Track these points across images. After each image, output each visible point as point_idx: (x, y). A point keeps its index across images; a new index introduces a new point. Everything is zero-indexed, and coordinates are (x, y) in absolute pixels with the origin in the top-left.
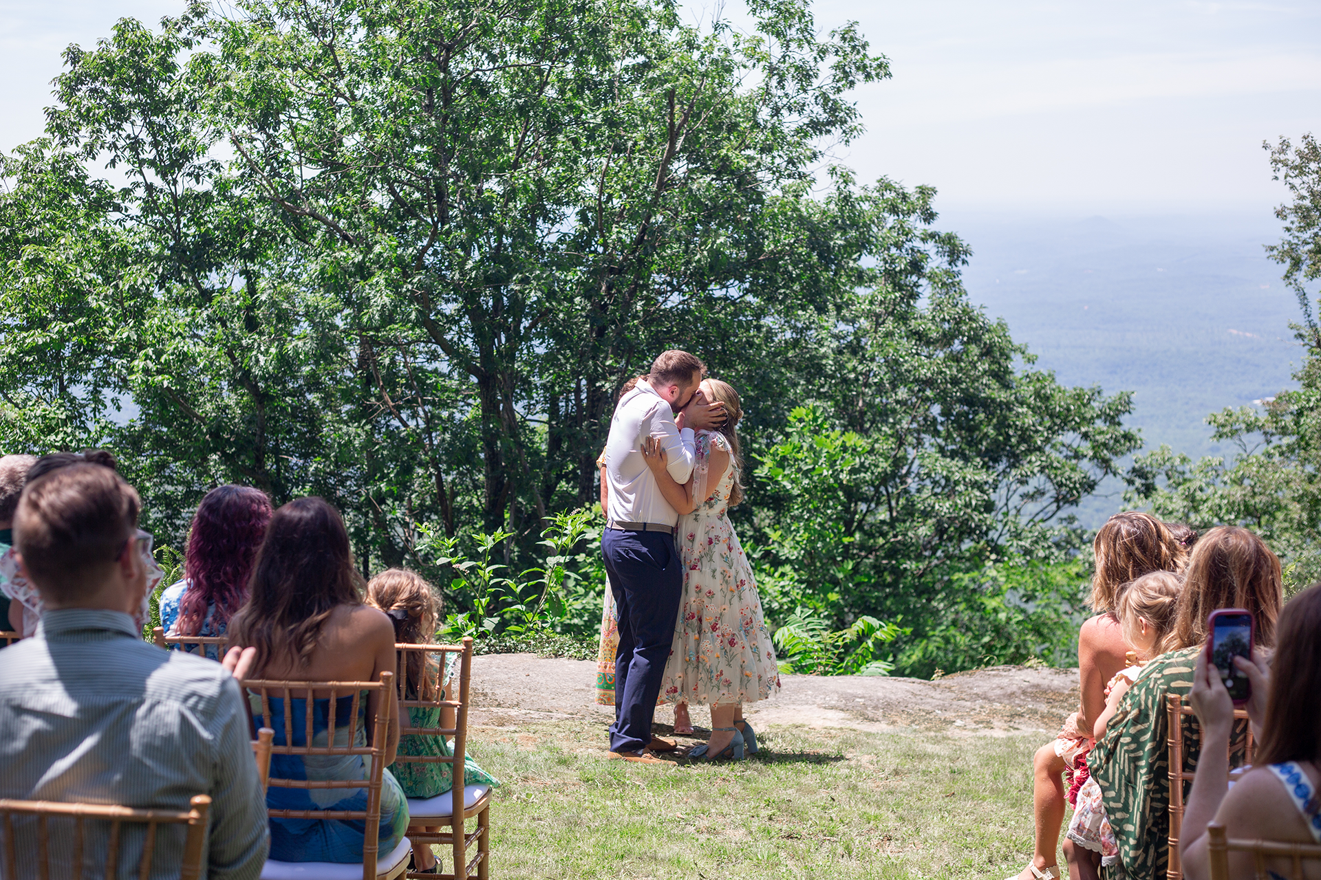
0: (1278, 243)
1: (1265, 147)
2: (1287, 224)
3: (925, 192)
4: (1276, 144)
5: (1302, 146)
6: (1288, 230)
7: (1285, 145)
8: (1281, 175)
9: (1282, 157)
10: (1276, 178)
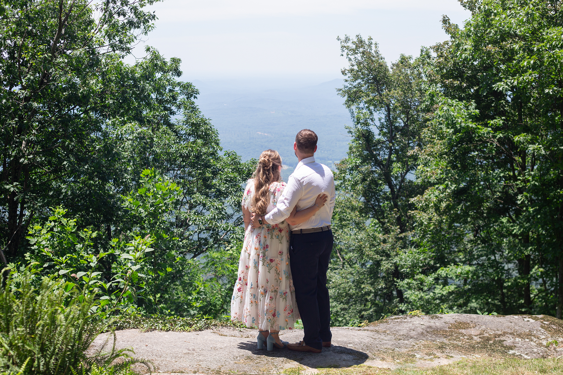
0: (342, 87)
1: (338, 39)
2: (346, 77)
3: (176, 61)
4: (343, 38)
5: (355, 40)
6: (346, 81)
7: (347, 39)
8: (345, 54)
9: (346, 45)
10: (342, 55)
